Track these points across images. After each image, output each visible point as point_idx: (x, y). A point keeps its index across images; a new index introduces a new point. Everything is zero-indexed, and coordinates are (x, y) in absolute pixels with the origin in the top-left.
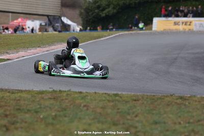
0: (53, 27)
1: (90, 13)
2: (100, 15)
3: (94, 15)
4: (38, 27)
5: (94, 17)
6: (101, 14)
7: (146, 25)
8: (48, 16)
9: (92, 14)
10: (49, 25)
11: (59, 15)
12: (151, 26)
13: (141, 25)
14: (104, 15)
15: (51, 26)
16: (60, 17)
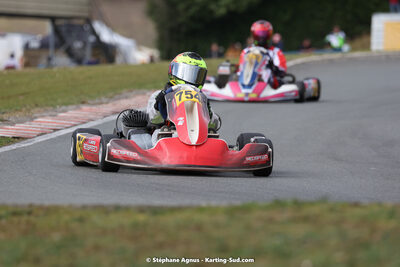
0: (70, 53)
1: (181, 7)
2: (211, 12)
3: (193, 10)
4: (19, 53)
5: (192, 18)
6: (213, 7)
7: (351, 37)
8: (53, 19)
9: (188, 8)
10: (57, 47)
11: (86, 14)
12: (365, 40)
13: (336, 39)
14: (221, 11)
15: (62, 49)
16: (89, 21)
